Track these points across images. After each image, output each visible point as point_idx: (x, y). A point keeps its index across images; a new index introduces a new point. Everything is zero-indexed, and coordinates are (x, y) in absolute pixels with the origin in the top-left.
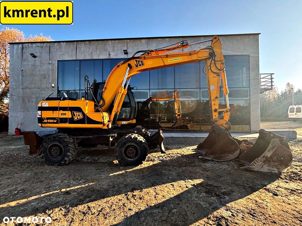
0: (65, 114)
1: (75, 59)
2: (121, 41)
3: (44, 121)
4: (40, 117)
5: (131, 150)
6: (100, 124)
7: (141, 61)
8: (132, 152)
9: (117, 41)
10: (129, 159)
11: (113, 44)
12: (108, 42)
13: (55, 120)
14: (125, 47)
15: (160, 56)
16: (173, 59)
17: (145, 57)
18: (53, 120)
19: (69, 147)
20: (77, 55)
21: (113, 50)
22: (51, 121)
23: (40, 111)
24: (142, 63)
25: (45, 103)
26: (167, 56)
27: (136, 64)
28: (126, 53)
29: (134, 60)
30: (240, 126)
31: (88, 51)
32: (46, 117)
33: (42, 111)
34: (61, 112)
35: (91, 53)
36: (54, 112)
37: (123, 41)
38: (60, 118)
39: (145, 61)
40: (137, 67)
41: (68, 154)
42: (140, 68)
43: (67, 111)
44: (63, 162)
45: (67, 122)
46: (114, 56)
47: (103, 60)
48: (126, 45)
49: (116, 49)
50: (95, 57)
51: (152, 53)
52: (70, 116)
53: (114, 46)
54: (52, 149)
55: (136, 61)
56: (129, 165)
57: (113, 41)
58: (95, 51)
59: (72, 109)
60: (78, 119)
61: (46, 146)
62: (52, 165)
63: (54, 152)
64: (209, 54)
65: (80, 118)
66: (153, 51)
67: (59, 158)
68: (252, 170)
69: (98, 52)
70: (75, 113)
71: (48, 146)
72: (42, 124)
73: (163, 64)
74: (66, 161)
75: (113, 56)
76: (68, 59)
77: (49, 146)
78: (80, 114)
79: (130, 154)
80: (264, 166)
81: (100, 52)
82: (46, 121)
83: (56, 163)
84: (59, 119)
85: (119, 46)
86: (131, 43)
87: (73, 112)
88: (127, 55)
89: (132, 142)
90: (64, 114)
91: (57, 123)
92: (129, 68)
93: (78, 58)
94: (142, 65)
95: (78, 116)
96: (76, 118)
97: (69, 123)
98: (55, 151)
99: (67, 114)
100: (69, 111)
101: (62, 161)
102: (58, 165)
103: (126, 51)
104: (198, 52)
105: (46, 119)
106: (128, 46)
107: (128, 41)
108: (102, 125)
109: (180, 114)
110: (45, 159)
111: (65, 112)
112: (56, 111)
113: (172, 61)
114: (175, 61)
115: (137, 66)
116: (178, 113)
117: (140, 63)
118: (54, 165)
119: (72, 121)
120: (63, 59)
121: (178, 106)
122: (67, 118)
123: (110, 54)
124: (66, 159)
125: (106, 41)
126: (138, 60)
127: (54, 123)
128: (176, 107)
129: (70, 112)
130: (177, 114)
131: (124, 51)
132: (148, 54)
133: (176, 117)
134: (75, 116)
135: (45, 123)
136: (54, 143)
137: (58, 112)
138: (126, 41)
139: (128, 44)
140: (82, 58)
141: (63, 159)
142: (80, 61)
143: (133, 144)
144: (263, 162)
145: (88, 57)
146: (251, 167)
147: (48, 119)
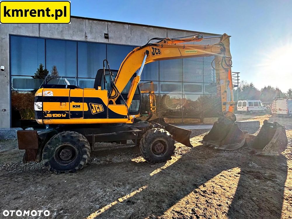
0: (79, 106)
1: (37, 35)
2: (101, 22)
3: (46, 116)
4: (40, 111)
5: (159, 146)
6: (124, 118)
7: (158, 49)
8: (161, 148)
9: (95, 22)
10: (157, 156)
11: (90, 24)
12: (84, 21)
13: (64, 114)
14: (105, 30)
15: (177, 46)
16: (189, 51)
17: (163, 45)
18: (60, 115)
19: (86, 147)
20: (41, 32)
21: (91, 32)
22: (58, 115)
23: (41, 103)
24: (159, 51)
25: (48, 92)
26: (184, 47)
27: (152, 52)
28: (107, 37)
29: (151, 47)
30: (212, 118)
31: (57, 29)
32: (49, 111)
33: (43, 103)
34: (73, 103)
35: (62, 31)
36: (63, 103)
37: (103, 22)
38: (72, 112)
39: (162, 50)
40: (154, 56)
41: (84, 157)
42: (157, 57)
43: (82, 102)
44: (77, 168)
45: (82, 117)
46: (92, 39)
47: (77, 42)
48: (107, 28)
49: (94, 30)
50: (67, 38)
51: (168, 41)
52: (86, 109)
53: (91, 26)
54: (61, 152)
55: (152, 48)
56: (158, 163)
57: (91, 21)
58: (67, 29)
59: (89, 101)
60: (97, 112)
61: (52, 149)
62: (61, 173)
63: (63, 156)
64: (221, 50)
65: (100, 111)
66: (170, 40)
67: (72, 163)
68: (263, 155)
69: (71, 32)
70: (93, 105)
71: (55, 149)
72: (44, 120)
73: (180, 55)
74: (81, 165)
75: (90, 39)
76: (27, 34)
77: (57, 148)
78: (100, 106)
79: (158, 151)
80: (271, 151)
81: (73, 32)
82: (49, 115)
83: (68, 170)
84: (69, 113)
85: (99, 28)
86: (112, 27)
87: (91, 104)
88: (107, 39)
89: (161, 137)
90: (77, 106)
91: (67, 117)
92: (146, 56)
93: (41, 36)
94: (159, 53)
95: (97, 109)
96: (94, 112)
97: (85, 118)
98: (65, 155)
99: (82, 106)
100: (84, 102)
101: (76, 166)
102: (70, 172)
103: (107, 34)
104: (212, 47)
105: (50, 113)
106: (109, 29)
107: (110, 23)
108: (128, 119)
109: (155, 108)
110: (51, 166)
111: (78, 104)
112: (65, 102)
113: (188, 52)
114: (191, 52)
115: (154, 54)
116: (153, 106)
117: (157, 51)
118: (64, 173)
119: (88, 115)
120: (19, 34)
121: (153, 99)
122: (82, 112)
123: (86, 36)
124: (82, 163)
125: (81, 19)
126: (155, 47)
127: (62, 118)
128: (151, 100)
129: (86, 104)
130: (151, 107)
131: (105, 34)
132: (164, 42)
133: (151, 111)
134: (93, 108)
135: (49, 118)
136: (65, 143)
137: (68, 103)
138: (106, 23)
139: (109, 27)
140: (49, 37)
141: (77, 163)
142: (46, 39)
143: (161, 139)
144: (271, 148)
145: (57, 36)
146: (263, 152)
147: (52, 112)
